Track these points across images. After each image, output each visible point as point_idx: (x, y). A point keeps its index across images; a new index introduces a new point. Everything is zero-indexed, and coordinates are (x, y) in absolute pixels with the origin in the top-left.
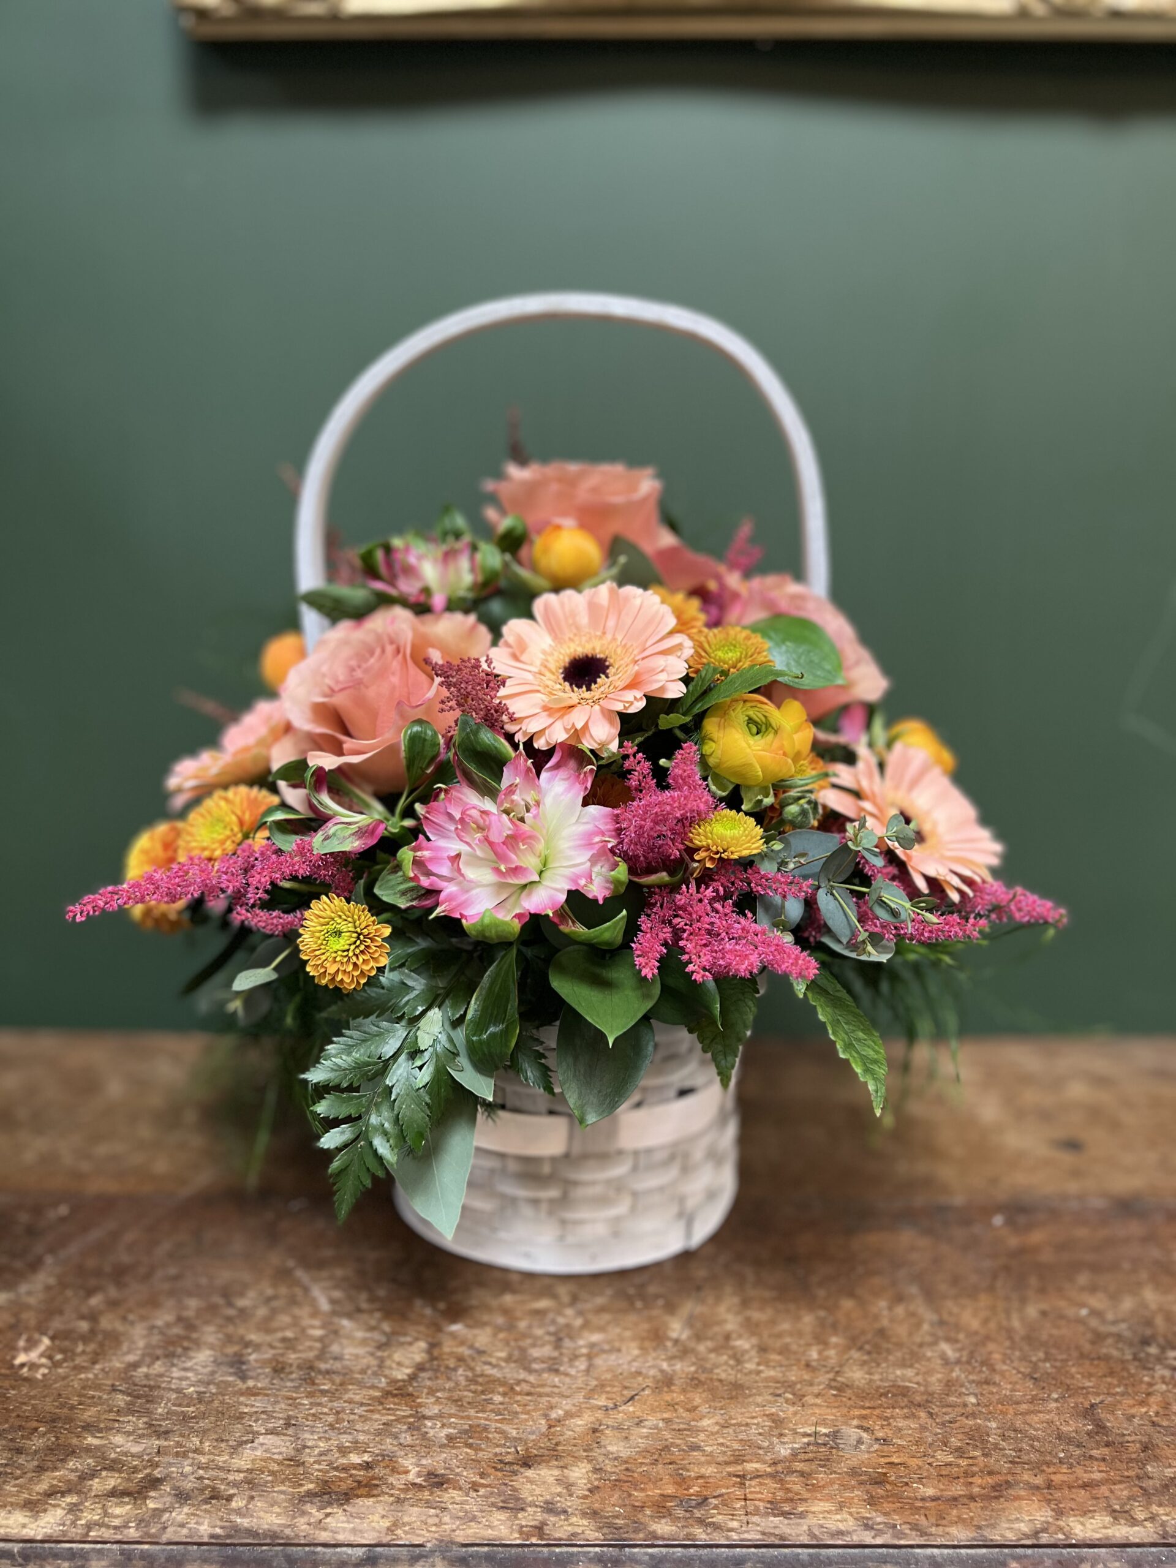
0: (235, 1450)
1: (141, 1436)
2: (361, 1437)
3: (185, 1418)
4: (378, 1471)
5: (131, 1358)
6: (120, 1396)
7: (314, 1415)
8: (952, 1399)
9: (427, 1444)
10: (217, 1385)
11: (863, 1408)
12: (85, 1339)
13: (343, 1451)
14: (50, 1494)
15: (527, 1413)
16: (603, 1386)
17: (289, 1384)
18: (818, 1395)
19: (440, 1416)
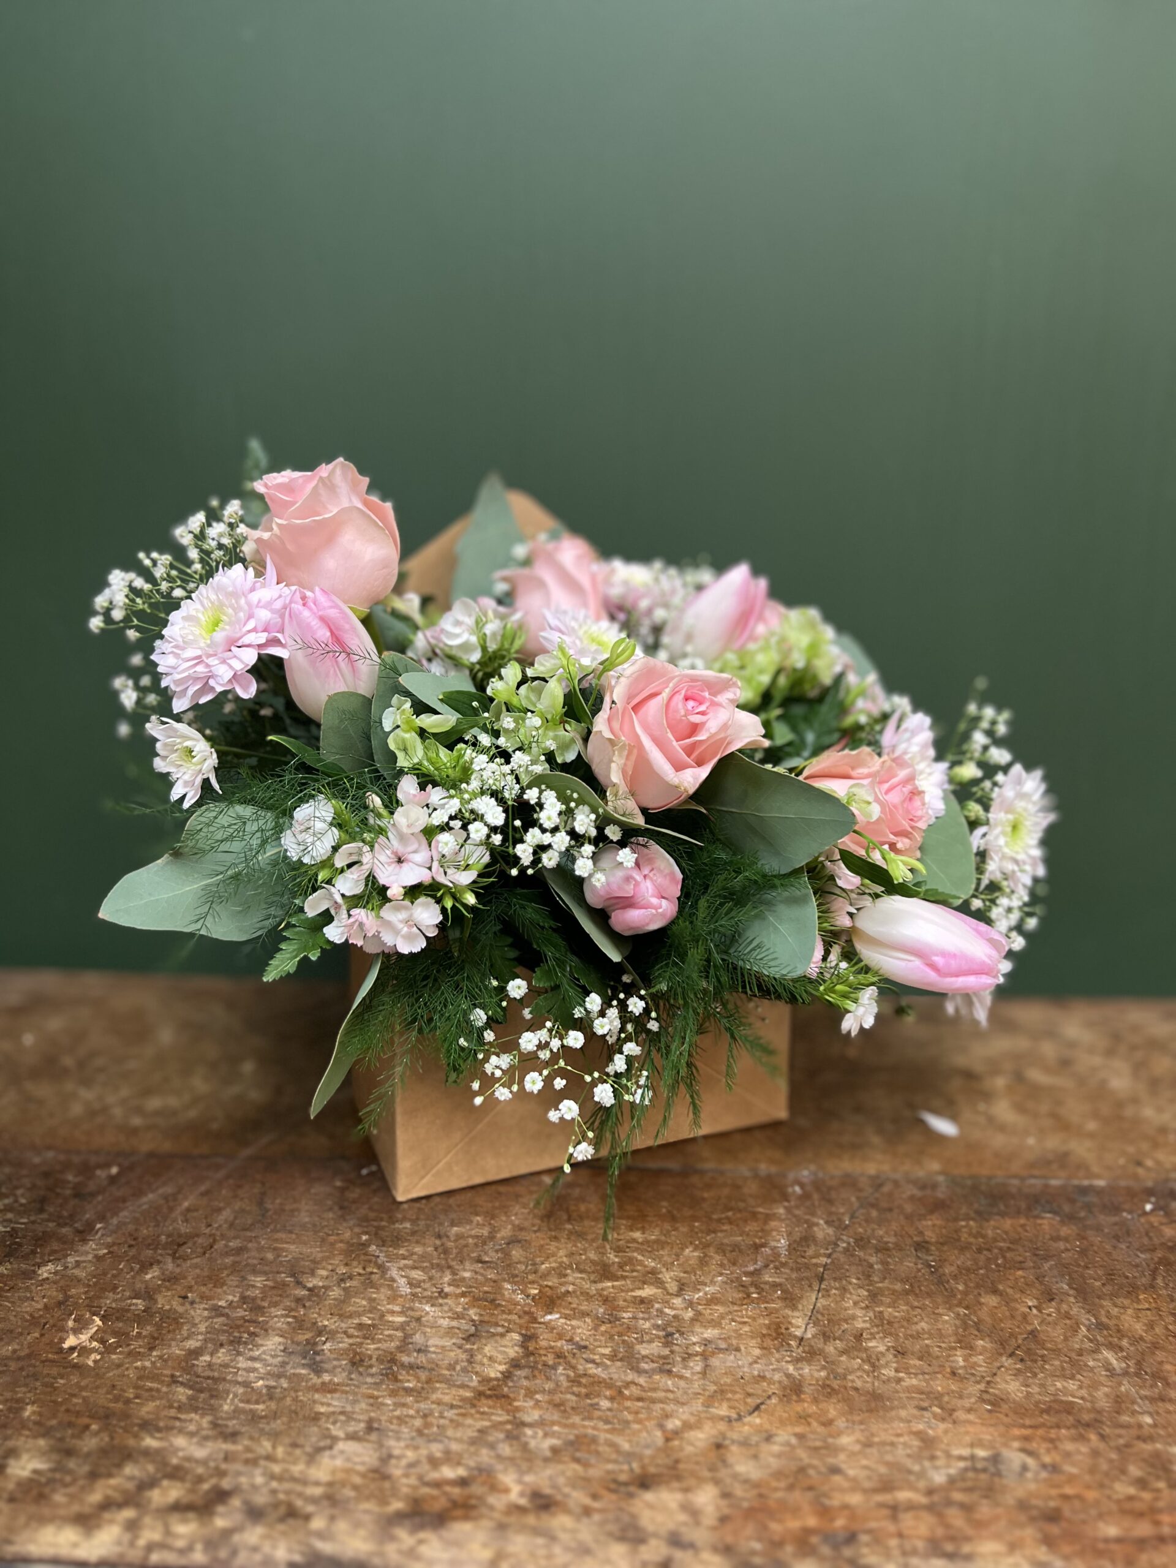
0: (312, 1458)
1: (206, 1438)
2: (455, 1447)
3: (254, 1418)
4: (476, 1489)
5: (192, 1344)
6: (181, 1389)
7: (398, 1418)
8: (1125, 1418)
9: (527, 1458)
10: (290, 1379)
11: (1024, 1426)
12: (140, 1319)
13: (434, 1462)
14: (107, 1505)
15: (640, 1422)
16: (722, 1392)
17: (369, 1380)
18: (969, 1410)
19: (541, 1423)
